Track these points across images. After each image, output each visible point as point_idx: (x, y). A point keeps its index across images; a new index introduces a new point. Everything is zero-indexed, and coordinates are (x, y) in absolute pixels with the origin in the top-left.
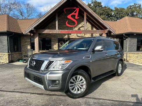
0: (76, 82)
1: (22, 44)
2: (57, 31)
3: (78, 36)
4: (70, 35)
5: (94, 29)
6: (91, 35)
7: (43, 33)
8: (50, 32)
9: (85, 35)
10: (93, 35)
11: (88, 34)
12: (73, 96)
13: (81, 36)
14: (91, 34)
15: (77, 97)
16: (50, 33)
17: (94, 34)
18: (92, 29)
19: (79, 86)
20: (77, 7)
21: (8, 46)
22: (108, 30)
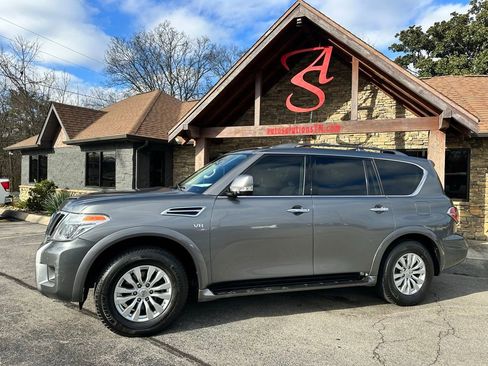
0: (140, 286)
1: (175, 171)
2: (257, 130)
3: (342, 144)
4: (312, 142)
5: (409, 115)
6: (396, 139)
7: (218, 136)
8: (236, 133)
9: (369, 136)
10: (406, 138)
11: (383, 135)
12: (122, 327)
13: (352, 143)
14: (396, 133)
15: (134, 331)
16: (237, 136)
17: (407, 134)
18: (400, 113)
19: (147, 299)
20: (327, 44)
21: (134, 175)
22: (443, 116)
